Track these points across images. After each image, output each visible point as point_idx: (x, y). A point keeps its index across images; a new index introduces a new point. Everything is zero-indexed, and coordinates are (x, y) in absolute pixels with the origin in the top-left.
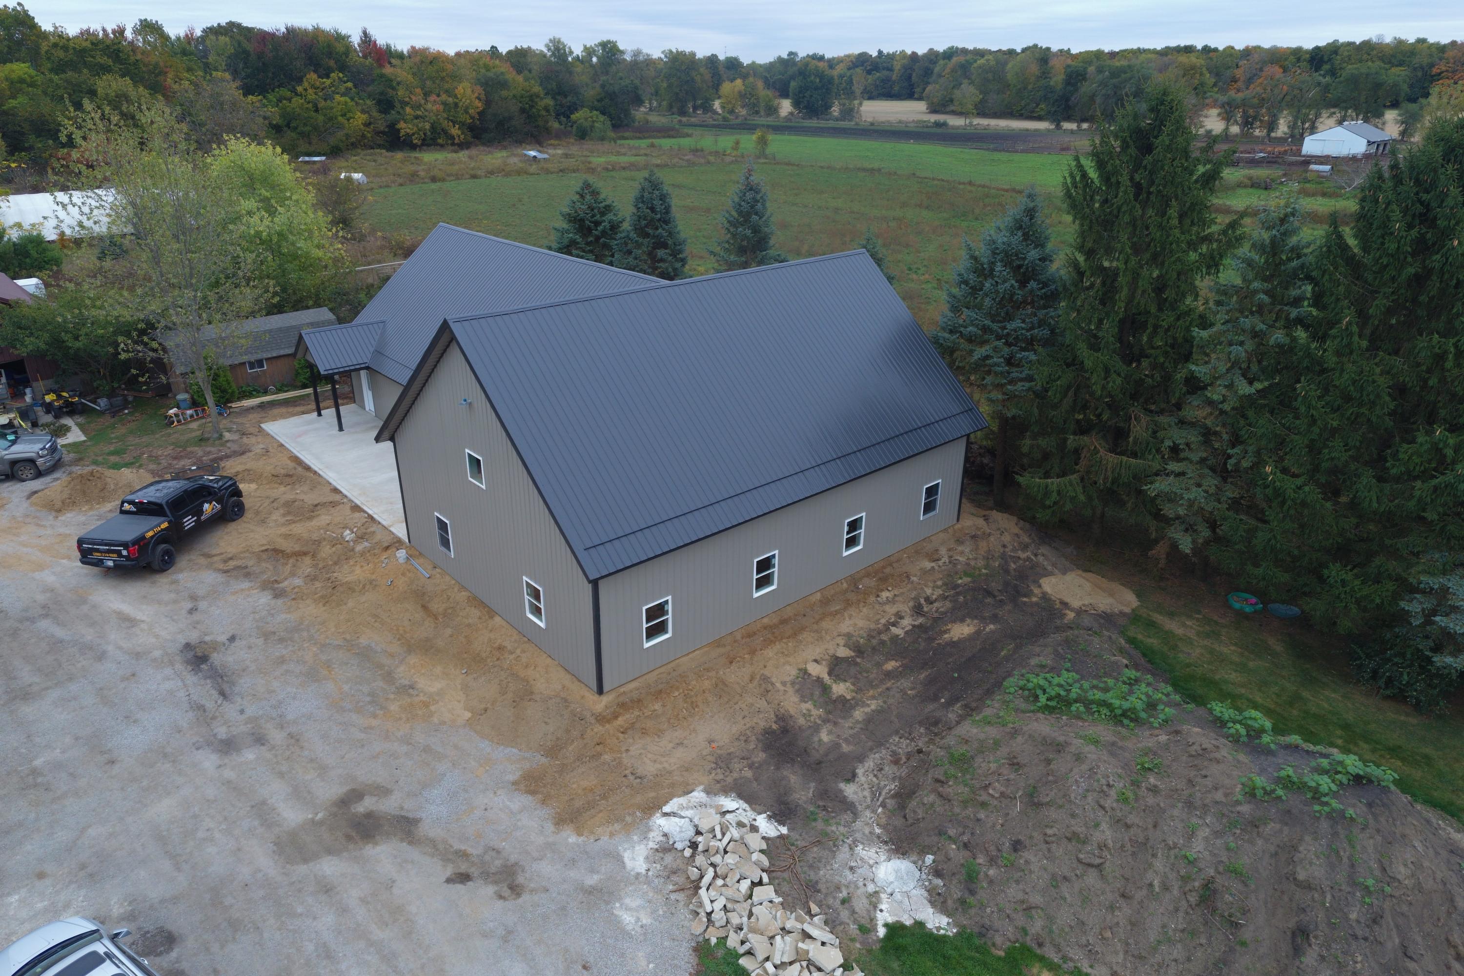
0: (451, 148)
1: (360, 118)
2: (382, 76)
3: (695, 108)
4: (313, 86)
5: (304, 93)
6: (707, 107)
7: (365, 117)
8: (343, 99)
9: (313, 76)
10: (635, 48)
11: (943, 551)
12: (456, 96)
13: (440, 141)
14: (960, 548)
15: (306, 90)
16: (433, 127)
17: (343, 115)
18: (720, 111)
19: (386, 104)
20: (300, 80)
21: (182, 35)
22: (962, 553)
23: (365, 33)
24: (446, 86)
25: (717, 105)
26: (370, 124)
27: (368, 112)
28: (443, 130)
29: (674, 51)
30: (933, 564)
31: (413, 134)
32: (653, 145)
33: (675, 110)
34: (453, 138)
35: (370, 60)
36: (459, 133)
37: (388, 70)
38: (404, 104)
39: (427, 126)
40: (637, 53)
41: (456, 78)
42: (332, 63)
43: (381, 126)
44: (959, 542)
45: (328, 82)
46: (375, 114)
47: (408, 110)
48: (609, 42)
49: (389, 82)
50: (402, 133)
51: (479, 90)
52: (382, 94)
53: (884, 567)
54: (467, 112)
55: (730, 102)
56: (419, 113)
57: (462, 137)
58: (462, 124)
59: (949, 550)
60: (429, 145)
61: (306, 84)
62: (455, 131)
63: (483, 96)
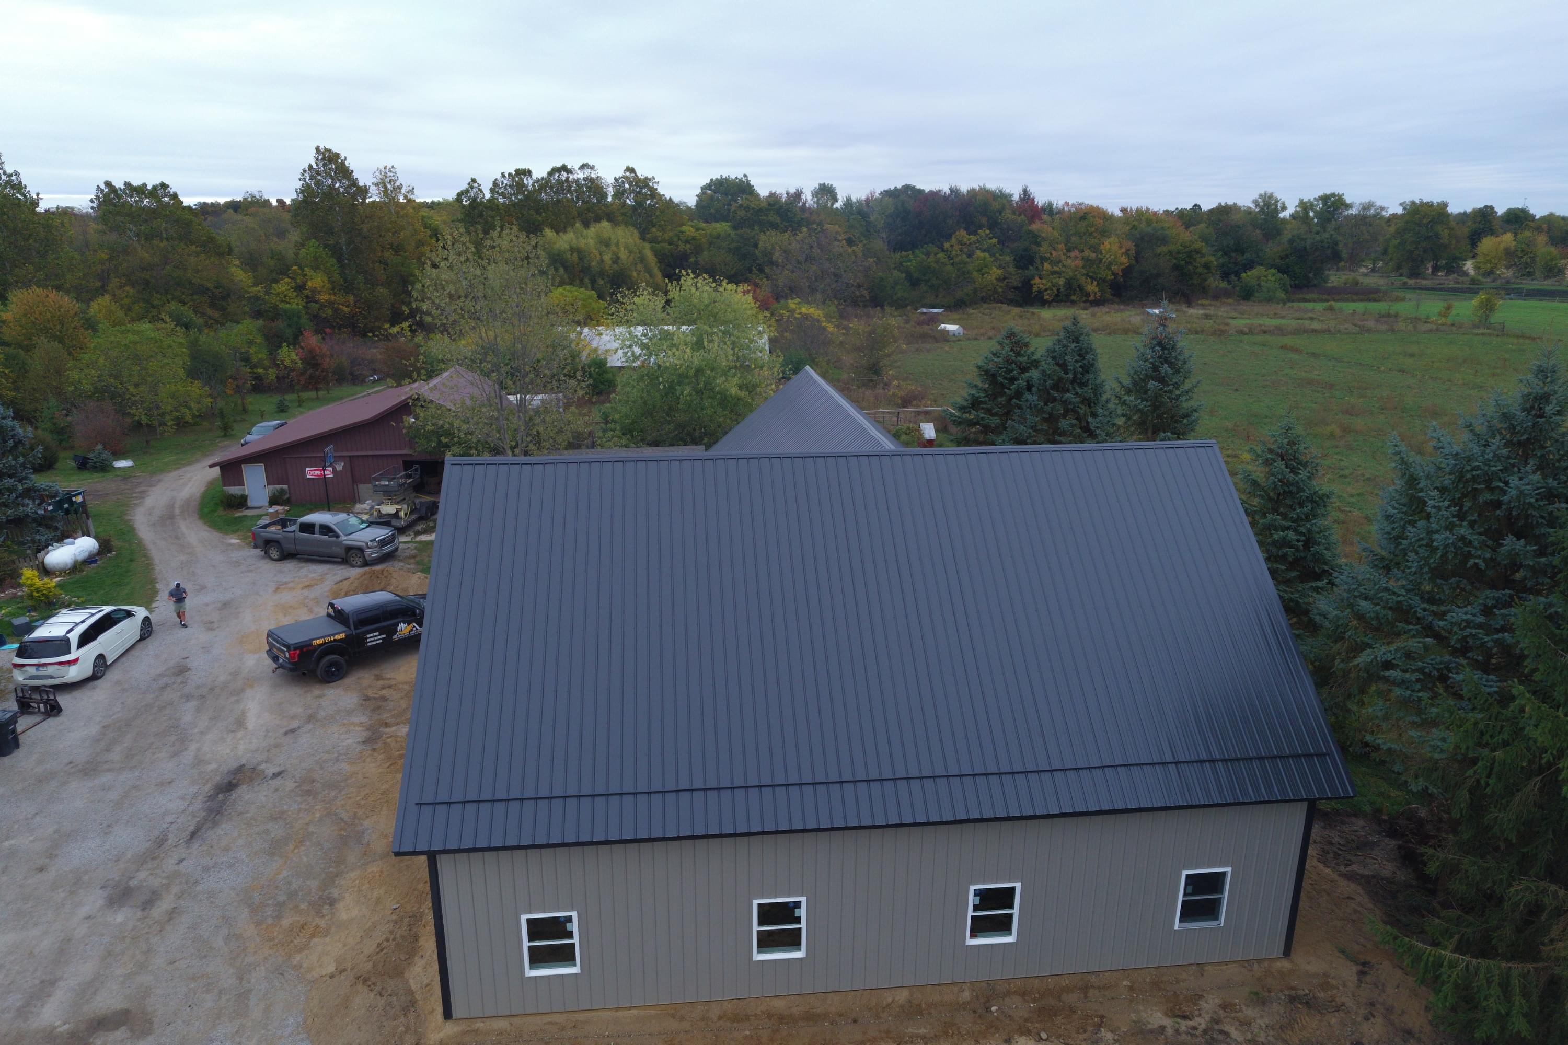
0: (1082, 305)
1: (996, 272)
2: (1030, 232)
3: (1436, 269)
4: (960, 243)
5: (950, 249)
6: (1453, 267)
7: (999, 272)
8: (982, 255)
9: (963, 233)
10: (1365, 200)
11: (1210, 1005)
12: (1101, 253)
13: (1073, 298)
14: (1250, 1012)
15: (952, 246)
16: (1069, 284)
17: (979, 270)
18: (1472, 272)
19: (1026, 260)
20: (948, 237)
21: (864, 198)
22: (1246, 1024)
23: (1025, 191)
24: (1093, 241)
25: (1469, 266)
26: (1005, 278)
27: (1004, 268)
28: (1079, 286)
29: (1418, 201)
30: (1167, 1022)
31: (1046, 290)
32: (1331, 309)
33: (1405, 271)
34: (1088, 295)
35: (1023, 217)
36: (1097, 289)
37: (1035, 227)
38: (1043, 259)
39: (1061, 282)
40: (1368, 206)
41: (1104, 233)
42: (984, 220)
43: (1015, 281)
44: (1259, 999)
45: (973, 238)
46: (1012, 269)
47: (1046, 265)
48: (1333, 195)
49: (1036, 239)
50: (1035, 289)
51: (1130, 245)
52: (1026, 250)
53: (1068, 990)
54: (1109, 268)
55: (1490, 262)
56: (1056, 269)
57: (1099, 294)
58: (1101, 282)
59: (1225, 1006)
60: (1061, 301)
61: (953, 241)
62: (1092, 287)
63: (1132, 252)
